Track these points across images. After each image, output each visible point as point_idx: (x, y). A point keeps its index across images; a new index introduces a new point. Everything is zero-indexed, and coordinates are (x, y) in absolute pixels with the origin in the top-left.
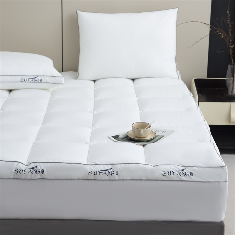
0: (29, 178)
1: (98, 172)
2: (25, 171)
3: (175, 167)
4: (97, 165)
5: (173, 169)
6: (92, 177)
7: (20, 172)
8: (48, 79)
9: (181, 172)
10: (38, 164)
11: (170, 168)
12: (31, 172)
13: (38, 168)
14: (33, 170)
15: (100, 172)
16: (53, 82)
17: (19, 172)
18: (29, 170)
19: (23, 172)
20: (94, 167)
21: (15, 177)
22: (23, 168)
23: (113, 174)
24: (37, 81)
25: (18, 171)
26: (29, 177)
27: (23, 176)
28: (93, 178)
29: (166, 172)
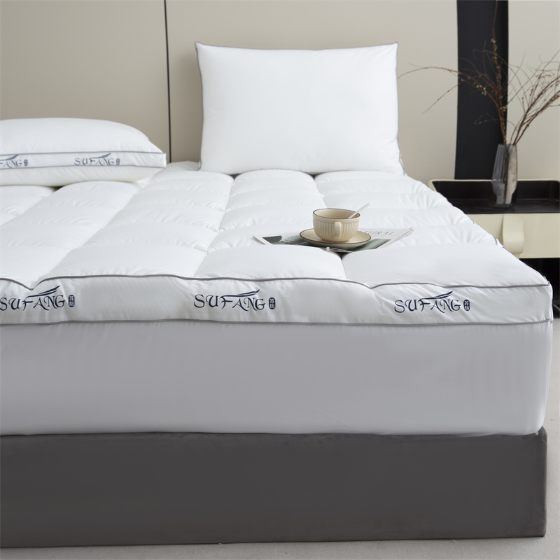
0: (37, 322)
1: (220, 300)
2: (25, 302)
4: (217, 281)
5: (420, 294)
6: (204, 313)
7: (14, 305)
8: (132, 159)
9: (442, 302)
10: (58, 282)
12: (42, 305)
13: (61, 292)
14: (47, 299)
16: (144, 165)
17: (9, 306)
18: (36, 300)
19: (20, 305)
20: (210, 284)
22: (21, 294)
24: (109, 164)
25: (7, 302)
26: (36, 320)
27: (20, 316)
28: (206, 316)
29: (404, 301)
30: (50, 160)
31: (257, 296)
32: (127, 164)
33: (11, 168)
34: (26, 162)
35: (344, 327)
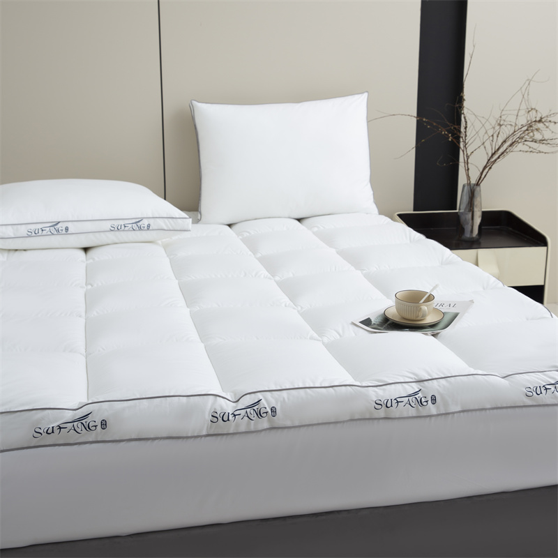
0: (244, 431)
1: (394, 402)
2: (235, 415)
3: (545, 375)
4: (388, 386)
5: (543, 381)
6: (382, 413)
7: (224, 418)
8: (162, 224)
11: (538, 378)
12: (248, 417)
13: (264, 405)
14: (252, 411)
15: (399, 400)
17: (220, 419)
18: (243, 412)
19: (230, 418)
20: (384, 390)
21: (211, 432)
23: (425, 404)
24: (140, 228)
25: (218, 416)
26: (243, 428)
27: (231, 427)
28: (383, 415)
29: (532, 388)
30: (89, 227)
31: (420, 395)
32: (156, 228)
33: (53, 234)
34: (67, 229)
35: (488, 411)
